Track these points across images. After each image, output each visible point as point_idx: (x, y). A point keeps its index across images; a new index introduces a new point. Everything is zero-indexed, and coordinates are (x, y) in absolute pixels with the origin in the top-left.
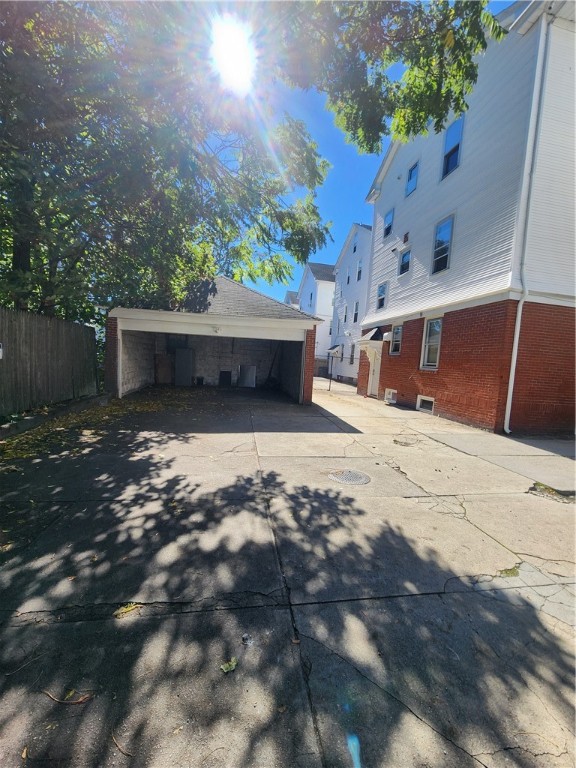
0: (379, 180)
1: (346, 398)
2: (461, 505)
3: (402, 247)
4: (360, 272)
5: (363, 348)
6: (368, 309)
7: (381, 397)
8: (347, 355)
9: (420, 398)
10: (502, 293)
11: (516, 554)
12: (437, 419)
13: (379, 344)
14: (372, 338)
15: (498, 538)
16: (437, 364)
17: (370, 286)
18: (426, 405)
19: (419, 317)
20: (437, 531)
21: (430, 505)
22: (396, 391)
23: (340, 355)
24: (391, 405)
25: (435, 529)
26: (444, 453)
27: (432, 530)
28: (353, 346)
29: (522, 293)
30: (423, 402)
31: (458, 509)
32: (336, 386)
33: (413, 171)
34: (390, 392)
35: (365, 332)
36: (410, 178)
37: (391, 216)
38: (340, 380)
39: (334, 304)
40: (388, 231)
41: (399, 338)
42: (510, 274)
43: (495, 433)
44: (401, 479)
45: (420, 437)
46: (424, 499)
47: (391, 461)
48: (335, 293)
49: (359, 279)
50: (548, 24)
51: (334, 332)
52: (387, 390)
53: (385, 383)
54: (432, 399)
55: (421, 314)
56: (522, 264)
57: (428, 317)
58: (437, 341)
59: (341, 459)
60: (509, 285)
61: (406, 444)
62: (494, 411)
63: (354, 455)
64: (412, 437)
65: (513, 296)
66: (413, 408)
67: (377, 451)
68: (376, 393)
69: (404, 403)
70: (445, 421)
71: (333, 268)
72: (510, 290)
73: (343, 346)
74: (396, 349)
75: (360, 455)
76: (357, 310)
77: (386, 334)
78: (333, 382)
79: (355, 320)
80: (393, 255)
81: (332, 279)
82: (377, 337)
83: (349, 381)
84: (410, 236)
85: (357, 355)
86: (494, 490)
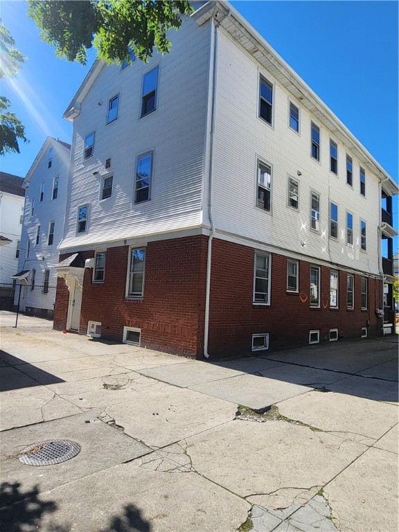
0: (79, 100)
1: (38, 336)
2: (185, 453)
3: (104, 172)
4: (56, 190)
5: (61, 275)
6: (66, 231)
7: (83, 331)
8: (40, 282)
9: (126, 329)
10: (196, 229)
11: (245, 498)
12: (145, 351)
13: (81, 271)
14: (72, 265)
15: (226, 485)
16: (142, 293)
17: (68, 207)
18: (133, 337)
19: (123, 244)
20: (170, 500)
21: (155, 465)
22: (100, 324)
23: (29, 283)
24: (95, 339)
25: (166, 497)
26: (158, 390)
27: (163, 500)
28: (48, 272)
29: (211, 230)
30: (130, 333)
31: (183, 460)
32: (25, 321)
33: (114, 101)
34: (93, 325)
35: (63, 257)
36: (111, 107)
37: (92, 138)
38: (30, 312)
39: (22, 222)
40: (89, 153)
41: (103, 265)
42: (202, 212)
43: (197, 359)
44: (119, 437)
45: (131, 375)
46: (147, 458)
47: (103, 415)
48: (24, 209)
49: (55, 197)
50: (216, 27)
51: (24, 255)
52: (90, 323)
53: (87, 314)
54: (139, 330)
55: (125, 241)
56: (209, 205)
57: (132, 245)
58: (141, 270)
59: (37, 427)
60: (201, 222)
61: (117, 387)
62: (195, 337)
63: (56, 416)
64: (122, 376)
65: (205, 232)
66: (119, 341)
67: (85, 404)
68: (77, 326)
69: (109, 336)
70: (153, 353)
71: (21, 180)
72: (201, 227)
73: (34, 271)
74: (99, 276)
75: (64, 414)
76: (52, 230)
77: (88, 260)
78: (21, 316)
79: (51, 243)
80: (94, 178)
81: (21, 193)
82: (78, 263)
83: (43, 314)
84: (112, 163)
85: (53, 283)
86: (210, 424)
